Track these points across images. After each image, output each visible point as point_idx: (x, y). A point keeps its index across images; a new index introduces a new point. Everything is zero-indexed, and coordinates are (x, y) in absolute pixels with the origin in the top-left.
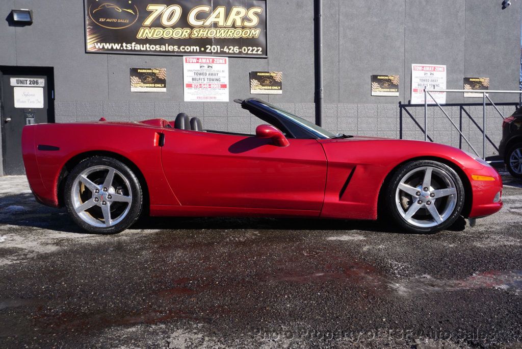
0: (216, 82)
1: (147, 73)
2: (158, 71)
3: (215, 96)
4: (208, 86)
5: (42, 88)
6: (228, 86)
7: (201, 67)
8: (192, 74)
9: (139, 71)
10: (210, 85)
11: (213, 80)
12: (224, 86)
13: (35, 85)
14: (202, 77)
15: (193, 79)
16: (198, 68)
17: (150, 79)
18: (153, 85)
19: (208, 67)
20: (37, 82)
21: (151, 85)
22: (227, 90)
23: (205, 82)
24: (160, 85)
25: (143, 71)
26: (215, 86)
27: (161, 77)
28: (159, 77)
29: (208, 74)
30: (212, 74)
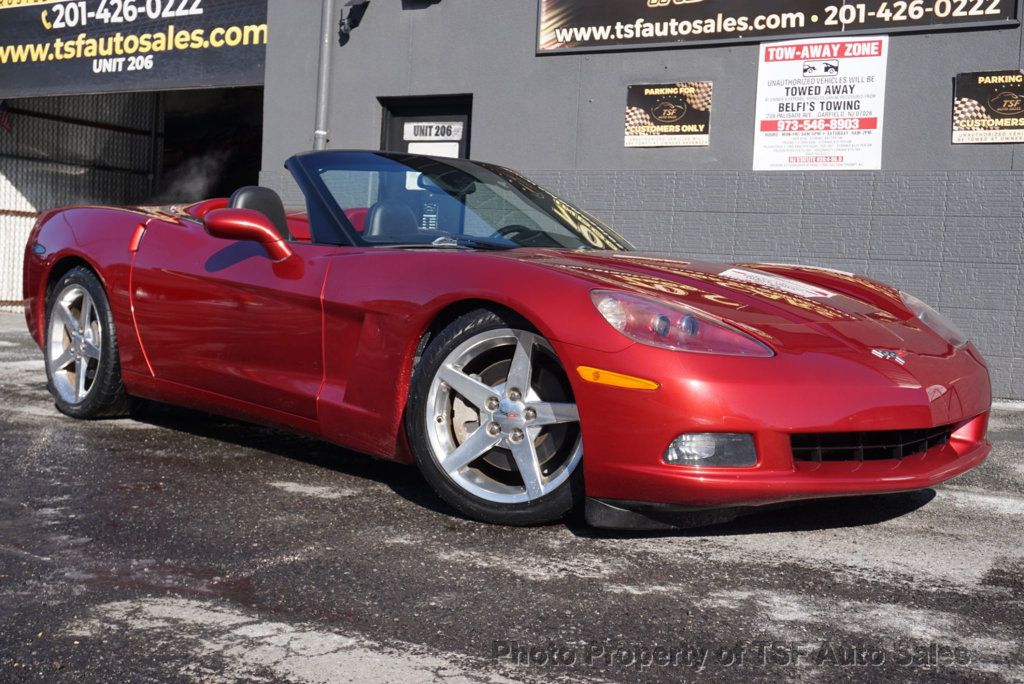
0: (846, 111)
1: (666, 96)
2: (692, 90)
3: (839, 154)
4: (822, 125)
5: (457, 144)
6: (880, 123)
7: (805, 71)
8: (780, 92)
9: (647, 91)
10: (827, 121)
11: (837, 106)
12: (868, 124)
13: (446, 137)
14: (806, 98)
15: (781, 107)
16: (799, 74)
17: (670, 113)
18: (677, 128)
19: (826, 69)
20: (448, 131)
21: (672, 128)
22: (876, 135)
23: (814, 115)
24: (693, 128)
25: (658, 91)
26: (844, 124)
27: (697, 105)
28: (695, 107)
29: (823, 90)
30: (836, 90)
